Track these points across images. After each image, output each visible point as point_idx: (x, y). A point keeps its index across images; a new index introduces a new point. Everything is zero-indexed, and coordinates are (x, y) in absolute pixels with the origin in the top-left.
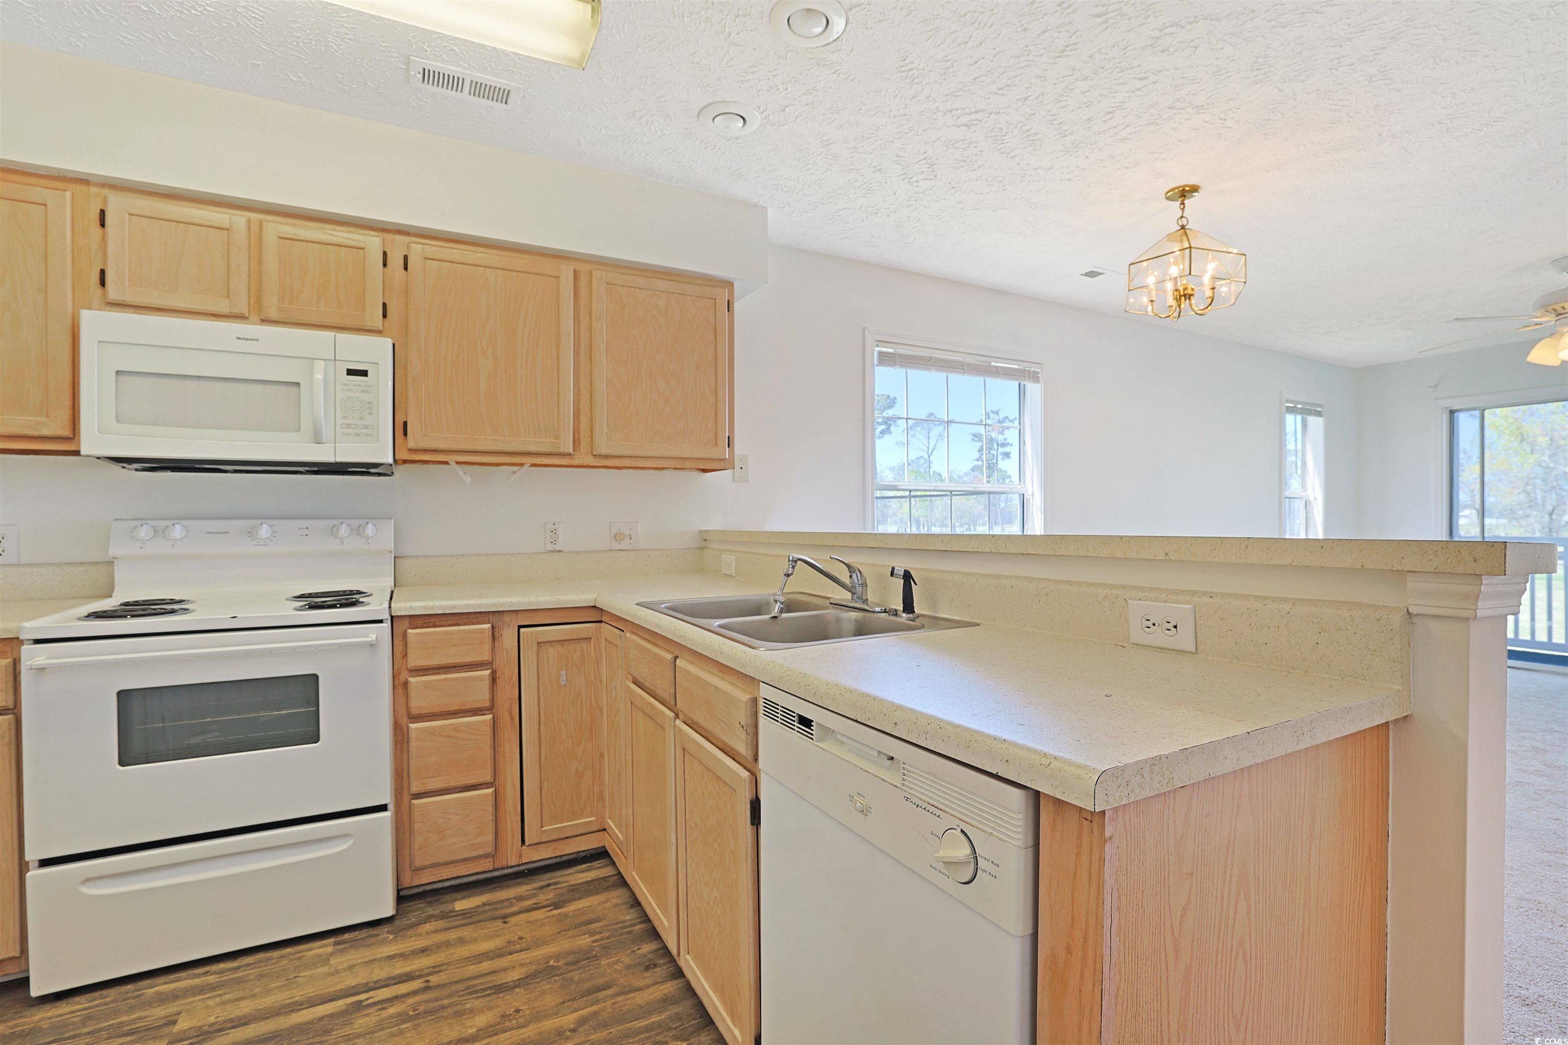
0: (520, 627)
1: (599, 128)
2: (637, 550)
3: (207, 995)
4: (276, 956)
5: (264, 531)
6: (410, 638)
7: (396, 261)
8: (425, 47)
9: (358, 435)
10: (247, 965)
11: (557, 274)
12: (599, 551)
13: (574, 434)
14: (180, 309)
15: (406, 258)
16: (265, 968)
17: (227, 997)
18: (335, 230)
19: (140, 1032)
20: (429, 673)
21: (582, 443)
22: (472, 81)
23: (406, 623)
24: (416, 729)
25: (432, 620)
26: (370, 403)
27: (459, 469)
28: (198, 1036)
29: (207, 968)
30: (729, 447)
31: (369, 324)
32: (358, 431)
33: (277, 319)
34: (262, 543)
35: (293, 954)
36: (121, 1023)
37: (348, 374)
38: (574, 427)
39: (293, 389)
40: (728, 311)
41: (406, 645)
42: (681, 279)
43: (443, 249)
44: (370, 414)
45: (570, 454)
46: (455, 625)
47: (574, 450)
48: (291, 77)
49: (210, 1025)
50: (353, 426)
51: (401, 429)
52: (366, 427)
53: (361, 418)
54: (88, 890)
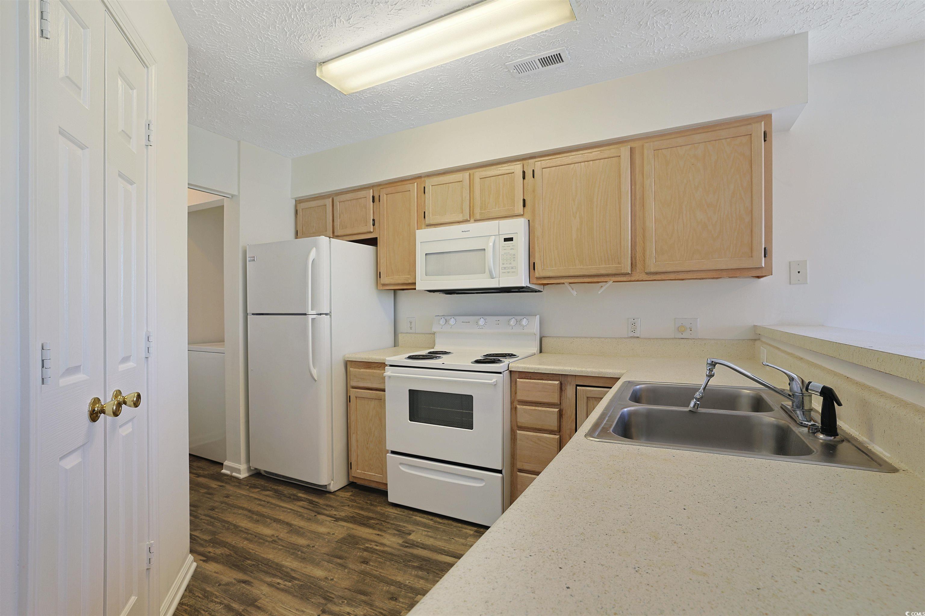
0: (577, 385)
1: (625, 46)
2: (696, 339)
3: (425, 529)
4: (454, 525)
5: (482, 322)
6: (518, 384)
7: (529, 174)
8: (508, 55)
9: (509, 272)
10: (444, 524)
11: (618, 155)
12: (665, 339)
13: (632, 260)
14: (447, 222)
15: (533, 171)
16: (447, 528)
17: (429, 534)
18: (502, 167)
19: (401, 532)
20: (527, 404)
21: (638, 265)
22: (539, 60)
23: (517, 375)
24: (520, 434)
25: (530, 375)
26: (514, 255)
27: (569, 287)
28: (411, 544)
29: (433, 518)
30: (765, 256)
31: (516, 212)
32: (508, 270)
33: (480, 219)
34: (481, 328)
35: (460, 528)
36: (400, 525)
37: (505, 241)
38: (631, 255)
39: (483, 252)
40: (765, 141)
41: (516, 387)
42: (718, 128)
43: (551, 160)
44: (514, 261)
45: (629, 274)
46: (541, 380)
47: (632, 271)
48: (473, 99)
49: (417, 542)
50: (507, 268)
51: (532, 266)
52: (512, 268)
53: (510, 264)
54: (402, 468)
